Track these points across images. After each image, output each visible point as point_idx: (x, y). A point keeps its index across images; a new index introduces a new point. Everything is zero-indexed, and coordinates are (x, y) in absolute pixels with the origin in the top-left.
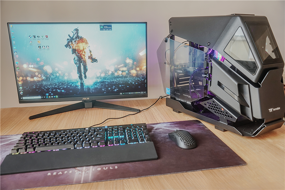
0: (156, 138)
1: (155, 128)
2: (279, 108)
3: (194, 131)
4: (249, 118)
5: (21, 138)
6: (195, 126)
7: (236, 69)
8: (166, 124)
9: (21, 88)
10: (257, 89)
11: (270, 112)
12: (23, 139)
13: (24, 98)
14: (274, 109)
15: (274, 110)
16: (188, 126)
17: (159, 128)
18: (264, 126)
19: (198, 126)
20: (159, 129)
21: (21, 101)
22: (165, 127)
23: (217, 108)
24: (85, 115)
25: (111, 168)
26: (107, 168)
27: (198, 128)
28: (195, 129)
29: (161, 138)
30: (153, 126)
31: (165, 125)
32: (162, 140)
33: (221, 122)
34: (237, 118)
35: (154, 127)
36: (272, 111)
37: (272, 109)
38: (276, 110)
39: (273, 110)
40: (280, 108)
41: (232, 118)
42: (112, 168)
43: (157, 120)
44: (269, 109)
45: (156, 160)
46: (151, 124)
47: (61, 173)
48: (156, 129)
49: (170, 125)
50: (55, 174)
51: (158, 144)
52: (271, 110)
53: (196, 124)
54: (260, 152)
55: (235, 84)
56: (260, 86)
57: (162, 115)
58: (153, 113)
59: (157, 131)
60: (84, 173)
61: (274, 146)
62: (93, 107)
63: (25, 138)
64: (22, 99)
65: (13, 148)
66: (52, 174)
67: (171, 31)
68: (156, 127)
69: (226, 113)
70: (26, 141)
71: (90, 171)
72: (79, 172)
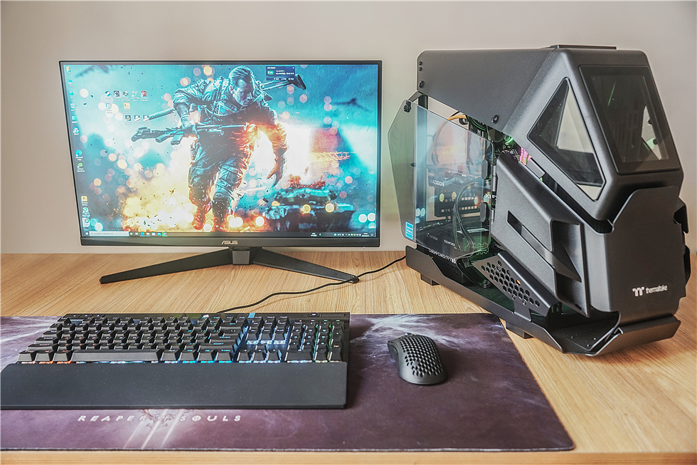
0: (366, 353)
1: (374, 328)
2: (664, 288)
3: (469, 343)
4: (580, 309)
5: (53, 326)
6: (479, 330)
7: (556, 185)
8: (407, 319)
9: (85, 210)
11: (637, 295)
12: (56, 329)
13: (92, 234)
14: (647, 289)
15: (649, 291)
16: (460, 330)
17: (385, 326)
18: (619, 332)
19: (487, 329)
20: (384, 329)
22: (402, 326)
23: (507, 278)
24: (226, 281)
25: (225, 419)
26: (216, 417)
27: (485, 334)
28: (476, 339)
29: (381, 353)
30: (374, 320)
31: (403, 321)
32: (378, 360)
33: (518, 314)
34: (549, 307)
35: (373, 325)
36: (641, 294)
37: (643, 288)
38: (653, 293)
39: (644, 291)
40: (666, 287)
41: (538, 305)
42: (227, 420)
43: (390, 307)
44: (634, 290)
45: (340, 411)
46: (370, 316)
47: (108, 418)
48: (377, 331)
49: (417, 322)
50: (94, 419)
51: (364, 370)
53: (483, 324)
54: (626, 415)
55: (546, 222)
56: (611, 227)
57: (408, 295)
58: (388, 289)
59: (377, 335)
60: (158, 423)
61: (673, 403)
62: (251, 263)
63: (60, 327)
64: (88, 237)
65: (27, 349)
66: (89, 418)
67: (421, 85)
68: (379, 323)
69: (527, 292)
70: (59, 336)
71: (173, 421)
72: (148, 420)
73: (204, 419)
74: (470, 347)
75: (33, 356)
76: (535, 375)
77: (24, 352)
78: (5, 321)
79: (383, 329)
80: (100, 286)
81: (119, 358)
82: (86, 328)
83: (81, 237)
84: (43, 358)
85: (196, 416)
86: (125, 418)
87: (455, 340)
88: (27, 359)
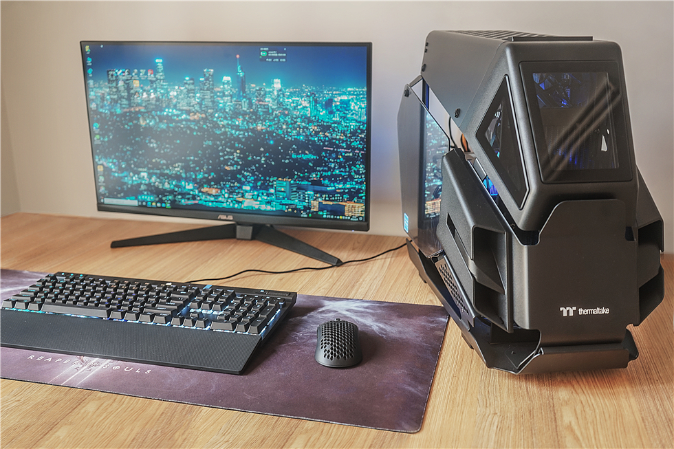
0: (296, 331)
1: (321, 309)
2: (605, 311)
3: (400, 332)
5: (40, 281)
8: (359, 304)
9: (101, 179)
10: (525, 247)
11: (565, 315)
13: (107, 201)
14: (580, 310)
15: (583, 312)
17: (333, 309)
18: (541, 352)
21: (101, 207)
22: (348, 310)
25: (138, 371)
26: (132, 369)
27: (421, 326)
28: (409, 329)
29: (309, 332)
30: (326, 303)
31: (354, 305)
32: (301, 339)
34: (474, 316)
35: (322, 307)
36: (571, 314)
37: (575, 308)
39: (575, 312)
44: (563, 309)
47: (49, 360)
48: (322, 312)
49: (366, 308)
50: (40, 358)
52: (567, 311)
59: (319, 316)
60: (85, 368)
62: (253, 238)
64: (103, 203)
66: (36, 357)
68: (329, 305)
70: (41, 289)
71: (97, 367)
72: (79, 364)
73: (121, 369)
74: (397, 335)
75: (14, 303)
76: (439, 369)
77: (8, 300)
78: (6, 273)
79: (329, 311)
80: (110, 249)
81: (81, 313)
82: (64, 285)
83: (98, 204)
84: (20, 307)
85: (116, 366)
86: (63, 360)
87: (388, 328)
88: (8, 306)
